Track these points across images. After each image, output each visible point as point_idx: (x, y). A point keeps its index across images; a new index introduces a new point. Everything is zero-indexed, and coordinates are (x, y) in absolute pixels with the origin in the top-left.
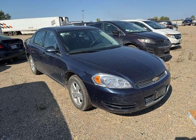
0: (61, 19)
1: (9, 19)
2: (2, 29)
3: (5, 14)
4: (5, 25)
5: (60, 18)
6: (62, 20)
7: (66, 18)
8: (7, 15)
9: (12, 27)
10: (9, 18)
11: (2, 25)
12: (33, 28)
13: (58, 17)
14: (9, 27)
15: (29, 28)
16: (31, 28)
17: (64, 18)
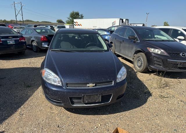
0: (121, 21)
1: (81, 19)
2: (75, 26)
3: (80, 14)
4: (77, 23)
5: (120, 19)
6: (123, 22)
7: (126, 20)
8: (81, 15)
9: (81, 25)
10: (82, 17)
11: (75, 23)
12: (96, 27)
13: (119, 19)
14: (79, 25)
15: (93, 27)
16: (95, 27)
17: (124, 20)
